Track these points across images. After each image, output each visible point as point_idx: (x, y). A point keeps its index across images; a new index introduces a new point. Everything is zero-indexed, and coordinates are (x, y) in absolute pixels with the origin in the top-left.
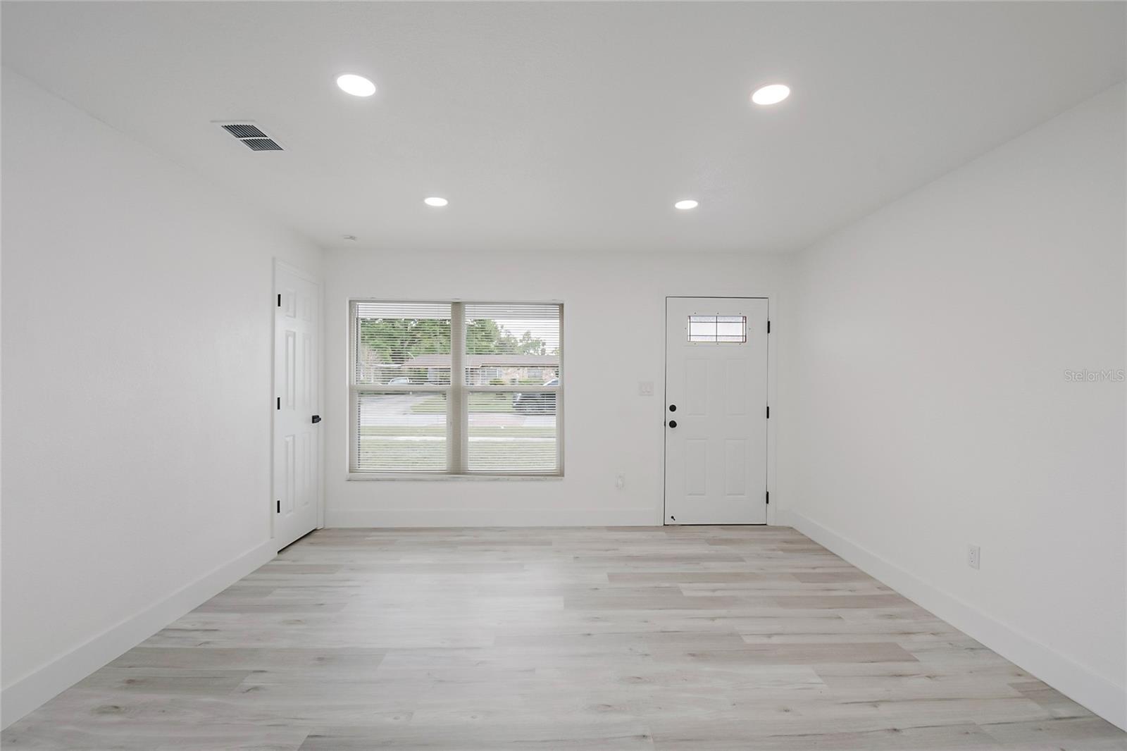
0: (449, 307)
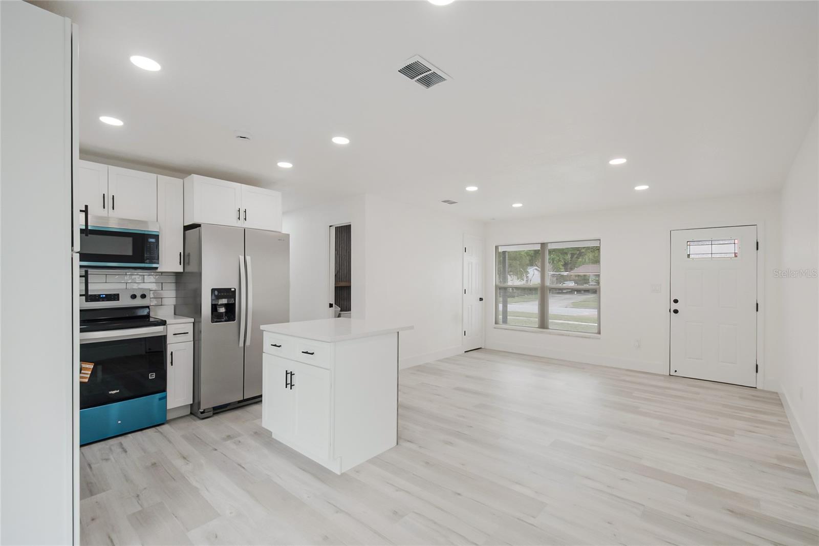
0: (540, 245)
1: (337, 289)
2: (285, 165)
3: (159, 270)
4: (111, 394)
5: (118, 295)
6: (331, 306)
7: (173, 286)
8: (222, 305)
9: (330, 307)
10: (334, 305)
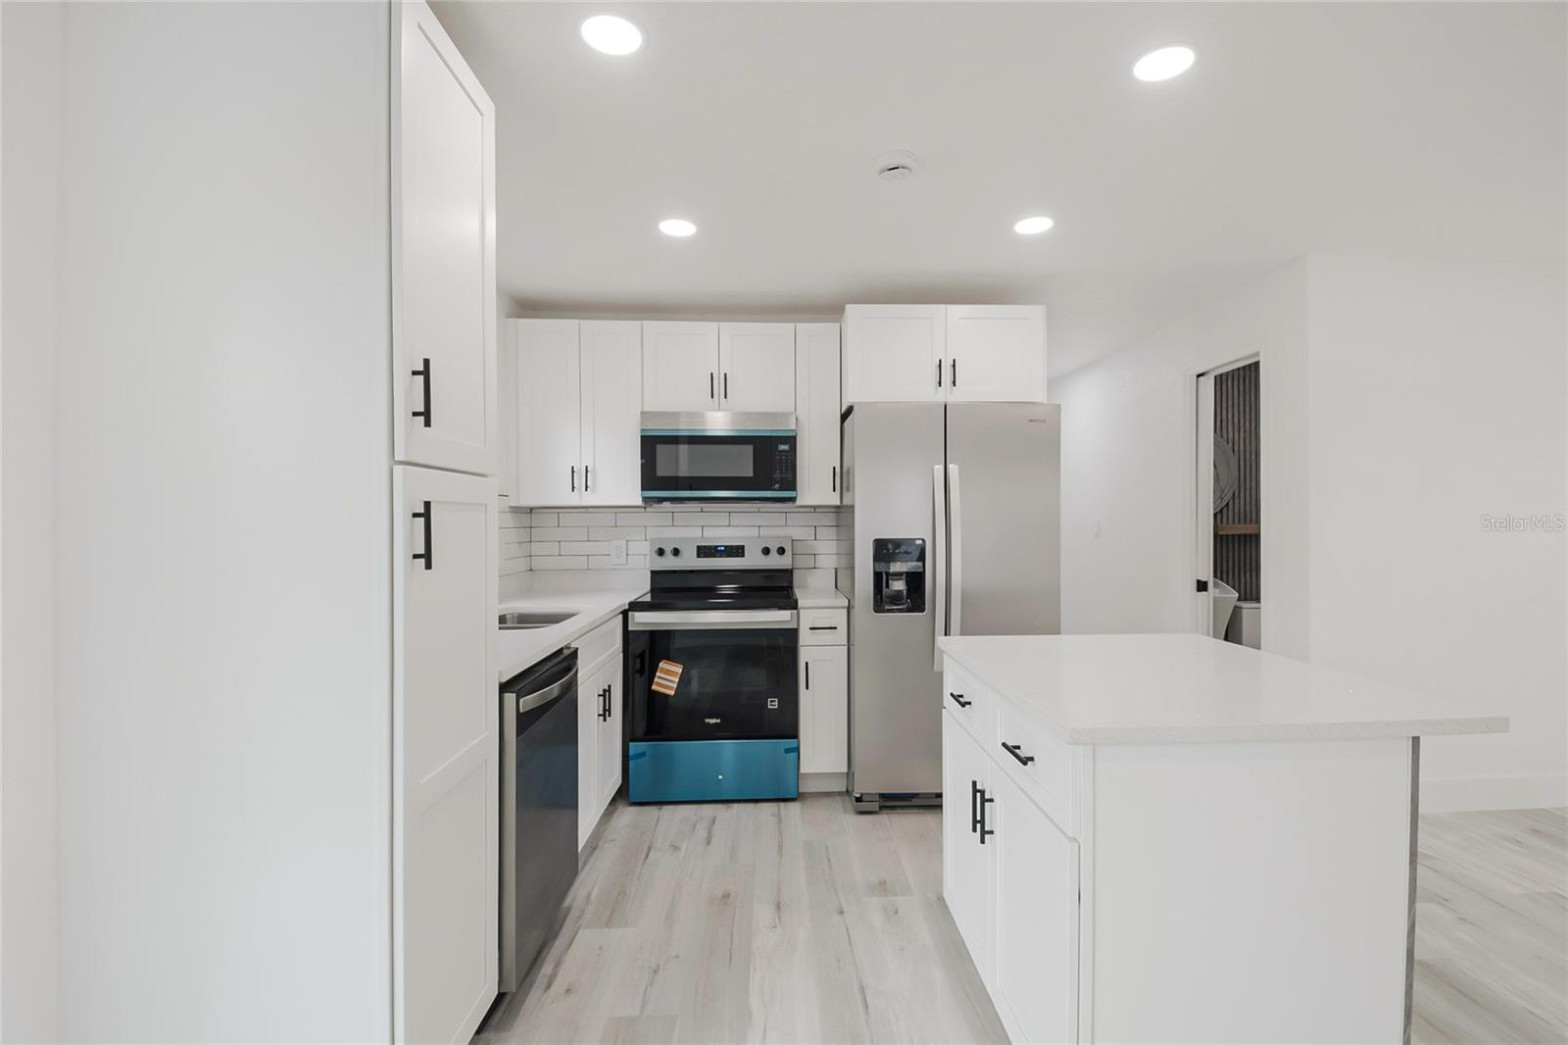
1: (1220, 540)
2: (1034, 226)
3: (799, 502)
4: (708, 724)
5: (742, 548)
6: (1202, 586)
7: (832, 533)
8: (898, 575)
9: (1199, 590)
10: (1210, 585)
